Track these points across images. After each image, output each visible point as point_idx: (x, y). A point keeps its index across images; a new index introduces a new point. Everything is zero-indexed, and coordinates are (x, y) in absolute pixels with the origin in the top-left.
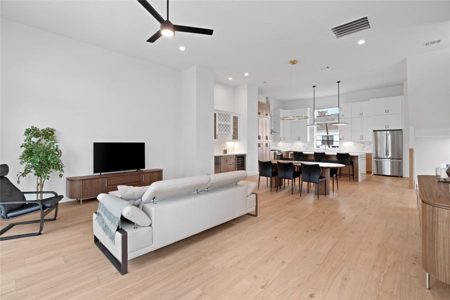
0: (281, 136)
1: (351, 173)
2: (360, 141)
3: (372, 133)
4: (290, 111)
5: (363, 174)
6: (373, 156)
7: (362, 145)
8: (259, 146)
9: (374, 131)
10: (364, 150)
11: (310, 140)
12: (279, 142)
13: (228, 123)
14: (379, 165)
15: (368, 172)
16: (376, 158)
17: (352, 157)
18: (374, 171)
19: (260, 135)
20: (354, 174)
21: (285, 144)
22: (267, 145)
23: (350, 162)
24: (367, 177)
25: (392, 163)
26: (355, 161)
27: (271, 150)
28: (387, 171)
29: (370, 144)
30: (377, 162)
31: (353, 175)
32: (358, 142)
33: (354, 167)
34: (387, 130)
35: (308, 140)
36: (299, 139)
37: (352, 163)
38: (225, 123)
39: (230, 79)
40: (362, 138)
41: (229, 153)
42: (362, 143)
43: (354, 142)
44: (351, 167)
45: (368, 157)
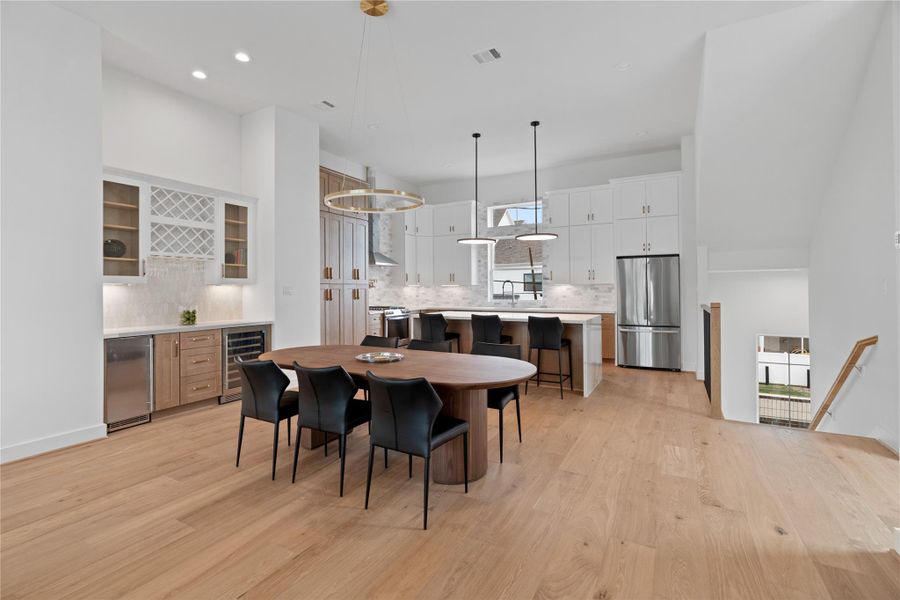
0: (407, 271)
1: (565, 371)
2: (589, 282)
3: (614, 262)
4: (431, 206)
5: (594, 364)
6: (617, 320)
7: (593, 293)
8: (328, 296)
9: (618, 258)
10: (596, 305)
11: (480, 282)
12: (405, 286)
13: (204, 225)
14: (629, 341)
15: (607, 360)
16: (623, 325)
17: (568, 327)
18: (619, 358)
19: (333, 265)
20: (574, 373)
21: (422, 290)
22: (355, 295)
23: (563, 341)
24: (604, 374)
25: (656, 337)
26: (574, 339)
27: (372, 308)
28: (646, 358)
29: (610, 290)
30: (624, 334)
31: (570, 376)
32: (585, 287)
33: (574, 354)
34: (646, 256)
35: (474, 282)
36: (452, 278)
37: (567, 343)
38: (191, 223)
39: (199, 75)
40: (592, 274)
41: (201, 323)
42: (593, 287)
43: (575, 285)
44: (564, 355)
45: (606, 321)
